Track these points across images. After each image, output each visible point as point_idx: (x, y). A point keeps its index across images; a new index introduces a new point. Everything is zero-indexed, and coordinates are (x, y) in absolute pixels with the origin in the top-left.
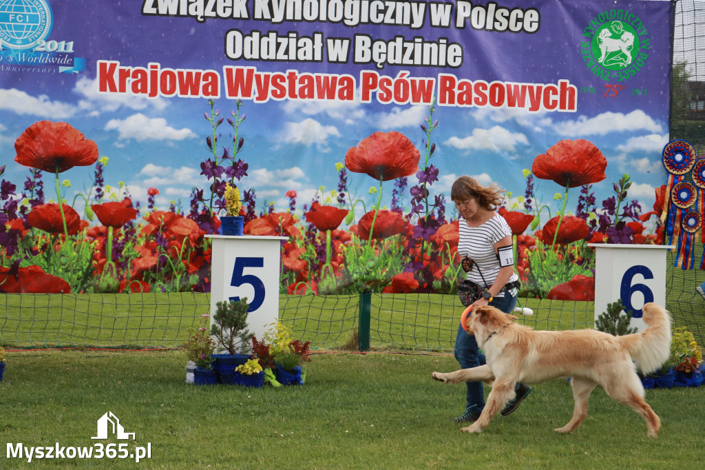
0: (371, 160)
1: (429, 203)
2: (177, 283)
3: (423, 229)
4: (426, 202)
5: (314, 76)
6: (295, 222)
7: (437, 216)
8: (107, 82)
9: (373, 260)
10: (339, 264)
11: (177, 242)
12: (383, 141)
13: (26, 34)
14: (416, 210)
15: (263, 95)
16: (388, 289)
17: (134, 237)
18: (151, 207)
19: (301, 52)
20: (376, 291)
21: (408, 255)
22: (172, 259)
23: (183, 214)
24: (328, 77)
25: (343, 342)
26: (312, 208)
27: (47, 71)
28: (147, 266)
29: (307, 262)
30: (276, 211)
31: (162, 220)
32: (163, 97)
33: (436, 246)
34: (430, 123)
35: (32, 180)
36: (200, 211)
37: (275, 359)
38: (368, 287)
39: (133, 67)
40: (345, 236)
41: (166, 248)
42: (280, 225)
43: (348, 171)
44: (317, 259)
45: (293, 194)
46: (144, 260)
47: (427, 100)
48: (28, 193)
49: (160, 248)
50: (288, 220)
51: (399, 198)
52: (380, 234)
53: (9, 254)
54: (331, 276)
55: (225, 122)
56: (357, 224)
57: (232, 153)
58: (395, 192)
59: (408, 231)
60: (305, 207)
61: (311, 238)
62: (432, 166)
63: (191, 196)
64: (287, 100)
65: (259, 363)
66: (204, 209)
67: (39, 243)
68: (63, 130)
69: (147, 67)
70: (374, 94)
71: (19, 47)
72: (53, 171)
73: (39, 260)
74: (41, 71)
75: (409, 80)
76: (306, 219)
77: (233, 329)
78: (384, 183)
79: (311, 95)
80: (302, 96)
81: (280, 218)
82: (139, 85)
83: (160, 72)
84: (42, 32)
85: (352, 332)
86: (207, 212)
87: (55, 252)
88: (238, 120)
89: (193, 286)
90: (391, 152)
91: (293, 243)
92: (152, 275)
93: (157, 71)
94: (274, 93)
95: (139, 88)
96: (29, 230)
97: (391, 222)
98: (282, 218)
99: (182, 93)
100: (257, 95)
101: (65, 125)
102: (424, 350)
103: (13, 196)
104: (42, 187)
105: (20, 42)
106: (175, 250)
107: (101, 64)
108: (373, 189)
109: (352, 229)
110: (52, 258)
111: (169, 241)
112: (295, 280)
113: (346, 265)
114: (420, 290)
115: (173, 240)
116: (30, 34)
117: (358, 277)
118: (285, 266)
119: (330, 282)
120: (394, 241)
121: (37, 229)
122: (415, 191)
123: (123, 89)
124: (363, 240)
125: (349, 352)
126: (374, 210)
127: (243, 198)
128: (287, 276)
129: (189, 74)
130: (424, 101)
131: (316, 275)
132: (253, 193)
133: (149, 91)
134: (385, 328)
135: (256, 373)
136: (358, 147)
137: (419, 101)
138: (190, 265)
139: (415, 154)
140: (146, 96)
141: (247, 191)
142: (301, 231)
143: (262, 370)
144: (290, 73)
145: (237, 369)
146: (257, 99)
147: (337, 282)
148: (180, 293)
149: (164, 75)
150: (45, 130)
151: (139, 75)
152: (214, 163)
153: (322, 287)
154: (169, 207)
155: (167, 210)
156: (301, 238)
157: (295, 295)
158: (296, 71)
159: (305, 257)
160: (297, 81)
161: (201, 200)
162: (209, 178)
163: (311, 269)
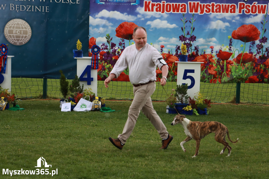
0: (241, 35)
1: (263, 50)
2: (171, 78)
3: (261, 60)
4: (262, 50)
5: (221, 4)
6: (213, 57)
7: (266, 55)
8: (147, 8)
9: (241, 71)
10: (229, 72)
11: (170, 64)
12: (246, 28)
14: (258, 53)
15: (202, 12)
16: (247, 82)
18: (161, 52)
20: (242, 82)
21: (255, 69)
23: (173, 54)
24: (226, 5)
25: (230, 101)
26: (219, 52)
27: (127, 4)
29: (217, 72)
30: (206, 53)
31: (165, 56)
32: (166, 13)
33: (265, 66)
34: (264, 21)
35: (121, 42)
36: (179, 53)
38: (239, 81)
39: (156, 2)
40: (231, 62)
42: (207, 58)
43: (233, 39)
44: (221, 70)
45: (212, 47)
47: (264, 12)
48: (120, 47)
50: (210, 56)
51: (252, 49)
52: (244, 62)
54: (226, 77)
55: (188, 22)
56: (236, 58)
57: (190, 33)
58: (250, 46)
59: (255, 60)
60: (217, 52)
61: (219, 63)
62: (265, 37)
63: (176, 48)
64: (211, 13)
65: (191, 107)
66: (180, 53)
68: (132, 25)
69: (161, 3)
70: (243, 11)
72: (128, 39)
74: (125, 4)
75: (257, 5)
76: (217, 56)
77: (182, 94)
78: (246, 43)
79: (220, 12)
80: (216, 12)
81: (207, 56)
83: (166, 4)
85: (233, 97)
88: (193, 21)
90: (249, 32)
91: (212, 65)
93: (164, 4)
94: (206, 11)
95: (158, 10)
97: (249, 57)
98: (208, 56)
99: (173, 12)
100: (200, 12)
101: (132, 23)
102: (261, 104)
103: (115, 48)
104: (125, 45)
106: (170, 67)
107: (145, 2)
108: (242, 45)
109: (234, 60)
112: (212, 78)
113: (231, 73)
114: (259, 82)
115: (169, 63)
117: (235, 77)
118: (209, 73)
119: (225, 79)
120: (249, 64)
122: (258, 46)
123: (152, 10)
124: (238, 64)
125: (232, 104)
126: (242, 53)
127: (194, 49)
128: (210, 76)
129: (176, 5)
130: (263, 13)
131: (220, 76)
132: (198, 47)
133: (162, 11)
134: (246, 95)
135: (190, 110)
136: (237, 30)
137: (261, 13)
138: (175, 72)
139: (259, 33)
140: (161, 13)
141: (196, 46)
142: (215, 61)
143: (192, 109)
144: (212, 4)
145: (183, 109)
146: (200, 13)
147: (228, 79)
148: (171, 82)
149: (167, 5)
150: (126, 25)
151: (158, 6)
152: (184, 37)
153: (222, 80)
154: (168, 52)
155: (167, 53)
156: (215, 63)
157: (213, 83)
158: (214, 3)
159: (216, 70)
160: (215, 7)
161: (179, 49)
162: (182, 42)
163: (219, 74)
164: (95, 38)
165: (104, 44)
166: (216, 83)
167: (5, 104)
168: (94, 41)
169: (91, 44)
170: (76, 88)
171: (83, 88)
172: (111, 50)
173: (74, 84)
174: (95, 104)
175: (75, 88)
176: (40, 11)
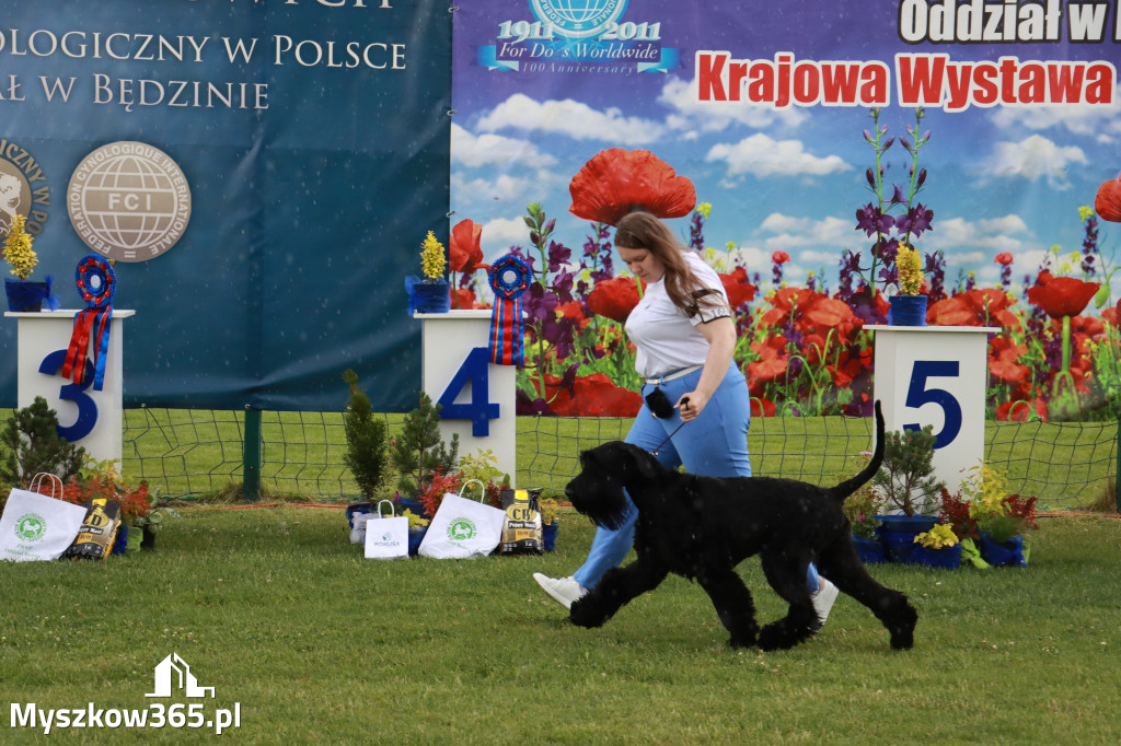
2: (818, 402)
5: (1045, 65)
6: (1009, 304)
8: (710, 84)
10: (1084, 371)
11: (817, 337)
13: (588, 13)
15: (958, 98)
17: (750, 330)
18: (776, 281)
19: (1024, 27)
22: (809, 364)
23: (827, 291)
24: (1068, 67)
25: (1092, 500)
26: (1040, 282)
27: (619, 69)
28: (770, 374)
29: (1030, 369)
30: (979, 286)
31: (794, 302)
32: (798, 107)
35: (596, 240)
36: (854, 287)
37: (980, 524)
39: (752, 60)
40: (1093, 326)
41: (800, 347)
42: (984, 308)
43: (1099, 219)
44: (1046, 363)
45: (1007, 259)
46: (767, 366)
48: (589, 262)
49: (791, 348)
50: (999, 300)
53: (561, 356)
54: (1069, 391)
55: (897, 145)
56: (1114, 305)
57: (907, 194)
60: (1027, 280)
61: (1037, 330)
63: (841, 264)
64: (999, 106)
65: (953, 529)
66: (862, 283)
67: (606, 338)
68: (643, 162)
69: (773, 60)
71: (578, 34)
73: (605, 365)
74: (610, 69)
76: (1028, 299)
77: (910, 474)
79: (1039, 98)
80: (1025, 98)
81: (985, 297)
82: (761, 88)
83: (793, 66)
84: (613, 10)
85: (1105, 483)
86: (866, 290)
87: (629, 353)
88: (917, 141)
89: (844, 406)
91: (1007, 337)
92: (779, 388)
93: (788, 66)
94: (978, 95)
95: (761, 93)
96: (591, 319)
98: (989, 298)
99: (827, 101)
100: (950, 99)
101: (645, 154)
103: (567, 267)
104: (610, 251)
105: (578, 26)
106: (815, 349)
107: (702, 57)
109: (1106, 314)
110: (624, 362)
111: (806, 335)
112: (1009, 398)
113: (1096, 373)
115: (811, 333)
116: (596, 12)
117: (1116, 392)
118: (992, 375)
119: (1068, 402)
121: (602, 317)
123: (735, 96)
125: (1100, 515)
127: (925, 266)
128: (995, 391)
129: (841, 69)
131: (1044, 389)
132: (941, 258)
133: (776, 98)
135: (948, 546)
136: (1117, 179)
138: (839, 374)
140: (771, 105)
141: (931, 255)
142: (1020, 319)
143: (957, 541)
144: (1005, 62)
145: (916, 540)
146: (950, 105)
147: (1079, 401)
148: (822, 418)
149: (800, 71)
150: (615, 164)
151: (761, 73)
152: (878, 211)
153: (1054, 408)
154: (805, 282)
155: (803, 286)
156: (1019, 329)
157: (1010, 422)
158: (1015, 59)
159: (1026, 360)
160: (1016, 75)
161: (857, 269)
162: (869, 235)
163: (1037, 380)
164: (475, 223)
165: (519, 249)
166: (1024, 419)
167: (112, 531)
168: (475, 235)
169: (461, 252)
170: (421, 450)
171: (454, 453)
172: (551, 277)
173: (414, 435)
174: (513, 522)
175: (417, 452)
176: (229, 104)
